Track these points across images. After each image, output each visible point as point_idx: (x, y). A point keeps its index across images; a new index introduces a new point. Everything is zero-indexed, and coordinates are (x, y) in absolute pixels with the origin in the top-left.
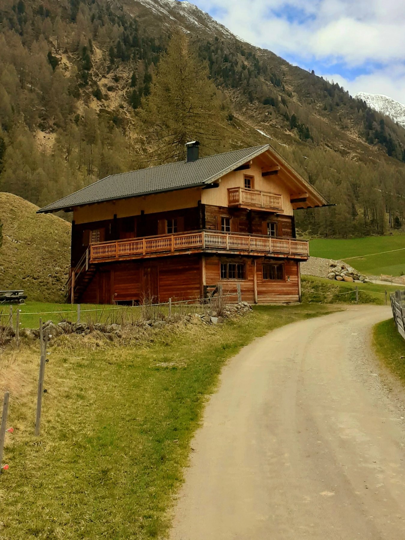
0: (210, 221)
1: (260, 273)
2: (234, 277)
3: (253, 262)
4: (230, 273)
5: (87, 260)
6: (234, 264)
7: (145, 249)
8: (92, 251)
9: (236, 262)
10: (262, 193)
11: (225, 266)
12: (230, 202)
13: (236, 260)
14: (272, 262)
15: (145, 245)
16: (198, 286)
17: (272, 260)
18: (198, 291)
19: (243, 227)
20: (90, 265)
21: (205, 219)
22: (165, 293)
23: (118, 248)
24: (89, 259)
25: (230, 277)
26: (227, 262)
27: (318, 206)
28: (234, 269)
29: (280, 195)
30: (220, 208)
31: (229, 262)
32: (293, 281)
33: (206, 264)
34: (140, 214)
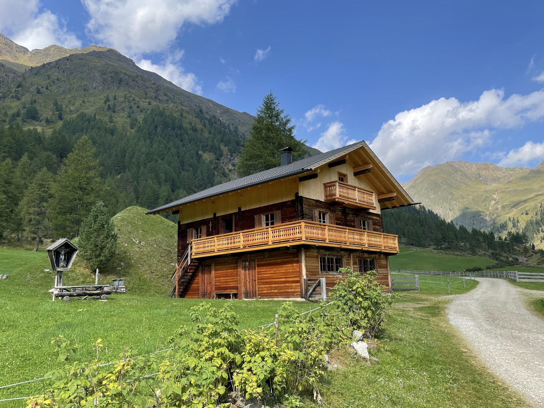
0: (308, 213)
1: (356, 266)
2: (332, 270)
3: (349, 256)
4: (329, 266)
5: (189, 255)
6: (333, 257)
7: (242, 243)
8: (194, 247)
9: (334, 255)
10: (357, 189)
11: (324, 259)
12: (326, 196)
13: (334, 253)
14: (366, 255)
15: (242, 239)
16: (298, 279)
17: (365, 254)
18: (299, 284)
19: (339, 222)
20: (192, 260)
21: (303, 211)
22: (263, 286)
23: (217, 243)
24: (191, 254)
25: (329, 270)
26: (325, 255)
27: (403, 206)
28: (332, 263)
29: (372, 193)
30: (317, 201)
31: (327, 255)
32: (384, 273)
33: (306, 257)
34: (237, 211)
